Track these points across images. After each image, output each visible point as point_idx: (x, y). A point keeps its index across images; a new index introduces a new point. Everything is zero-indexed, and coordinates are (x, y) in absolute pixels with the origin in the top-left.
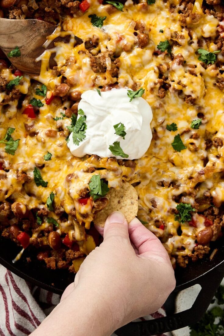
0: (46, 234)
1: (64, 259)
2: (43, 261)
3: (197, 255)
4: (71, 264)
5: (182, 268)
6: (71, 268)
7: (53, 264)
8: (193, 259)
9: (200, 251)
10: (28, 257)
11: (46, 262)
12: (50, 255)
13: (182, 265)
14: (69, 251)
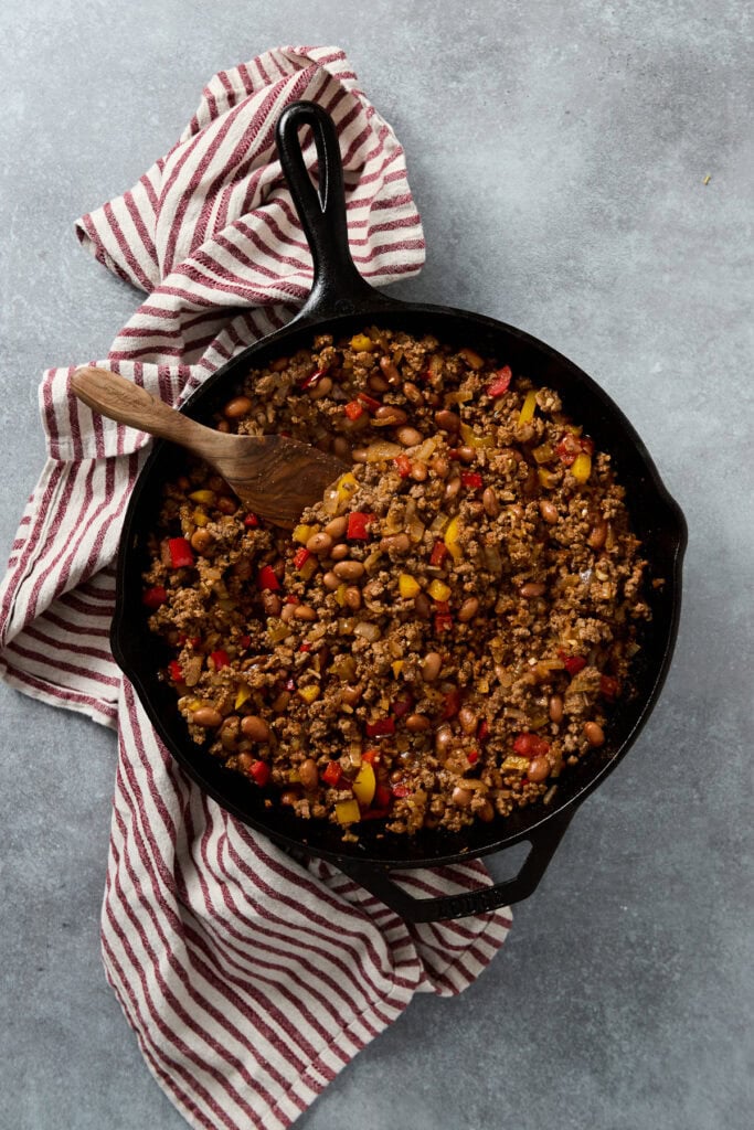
0: (295, 766)
1: (323, 803)
2: (290, 808)
3: (528, 799)
4: (332, 809)
5: (502, 816)
6: (332, 816)
7: (305, 811)
8: (520, 803)
9: (531, 792)
10: (267, 798)
11: (295, 807)
12: (300, 797)
13: (503, 812)
14: (332, 790)
